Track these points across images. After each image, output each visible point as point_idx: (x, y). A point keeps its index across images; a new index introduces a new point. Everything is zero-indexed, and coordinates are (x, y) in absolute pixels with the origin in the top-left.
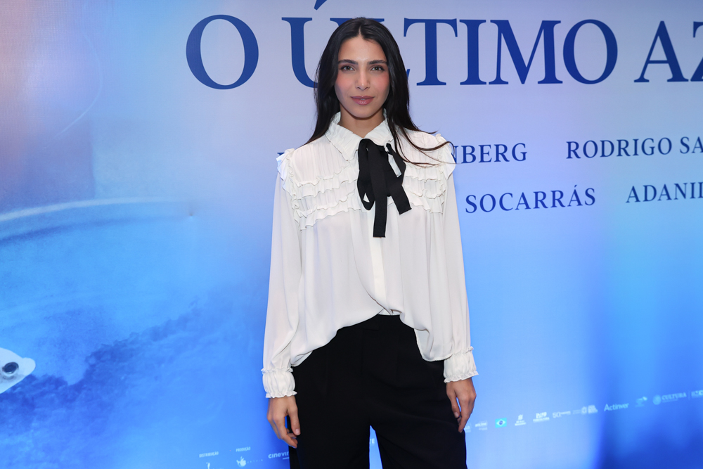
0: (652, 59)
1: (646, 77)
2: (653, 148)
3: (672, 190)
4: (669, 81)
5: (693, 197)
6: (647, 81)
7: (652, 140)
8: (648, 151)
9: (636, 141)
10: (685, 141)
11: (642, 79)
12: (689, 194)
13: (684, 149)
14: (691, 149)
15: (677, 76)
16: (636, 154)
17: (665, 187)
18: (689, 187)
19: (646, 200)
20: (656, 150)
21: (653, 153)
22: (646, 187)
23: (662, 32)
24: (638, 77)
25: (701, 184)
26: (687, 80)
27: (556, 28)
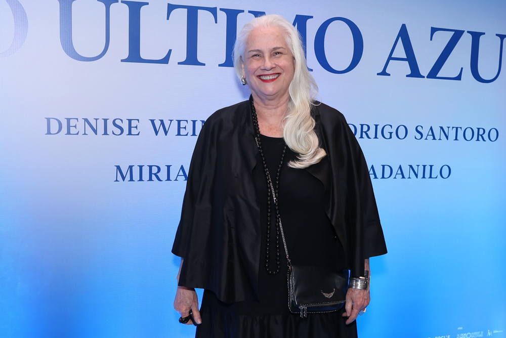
0: (393, 56)
1: (387, 71)
2: (391, 133)
3: (406, 170)
4: (407, 76)
5: (424, 177)
6: (389, 75)
7: (391, 126)
8: (387, 135)
9: (376, 126)
10: (419, 129)
11: (384, 73)
12: (420, 175)
13: (419, 136)
14: (424, 137)
15: (415, 72)
16: (376, 137)
17: (400, 167)
18: (421, 168)
19: (383, 177)
20: (394, 135)
21: (391, 137)
22: (383, 166)
23: (403, 34)
24: (380, 71)
25: (431, 166)
26: (424, 77)
27: (309, 22)
